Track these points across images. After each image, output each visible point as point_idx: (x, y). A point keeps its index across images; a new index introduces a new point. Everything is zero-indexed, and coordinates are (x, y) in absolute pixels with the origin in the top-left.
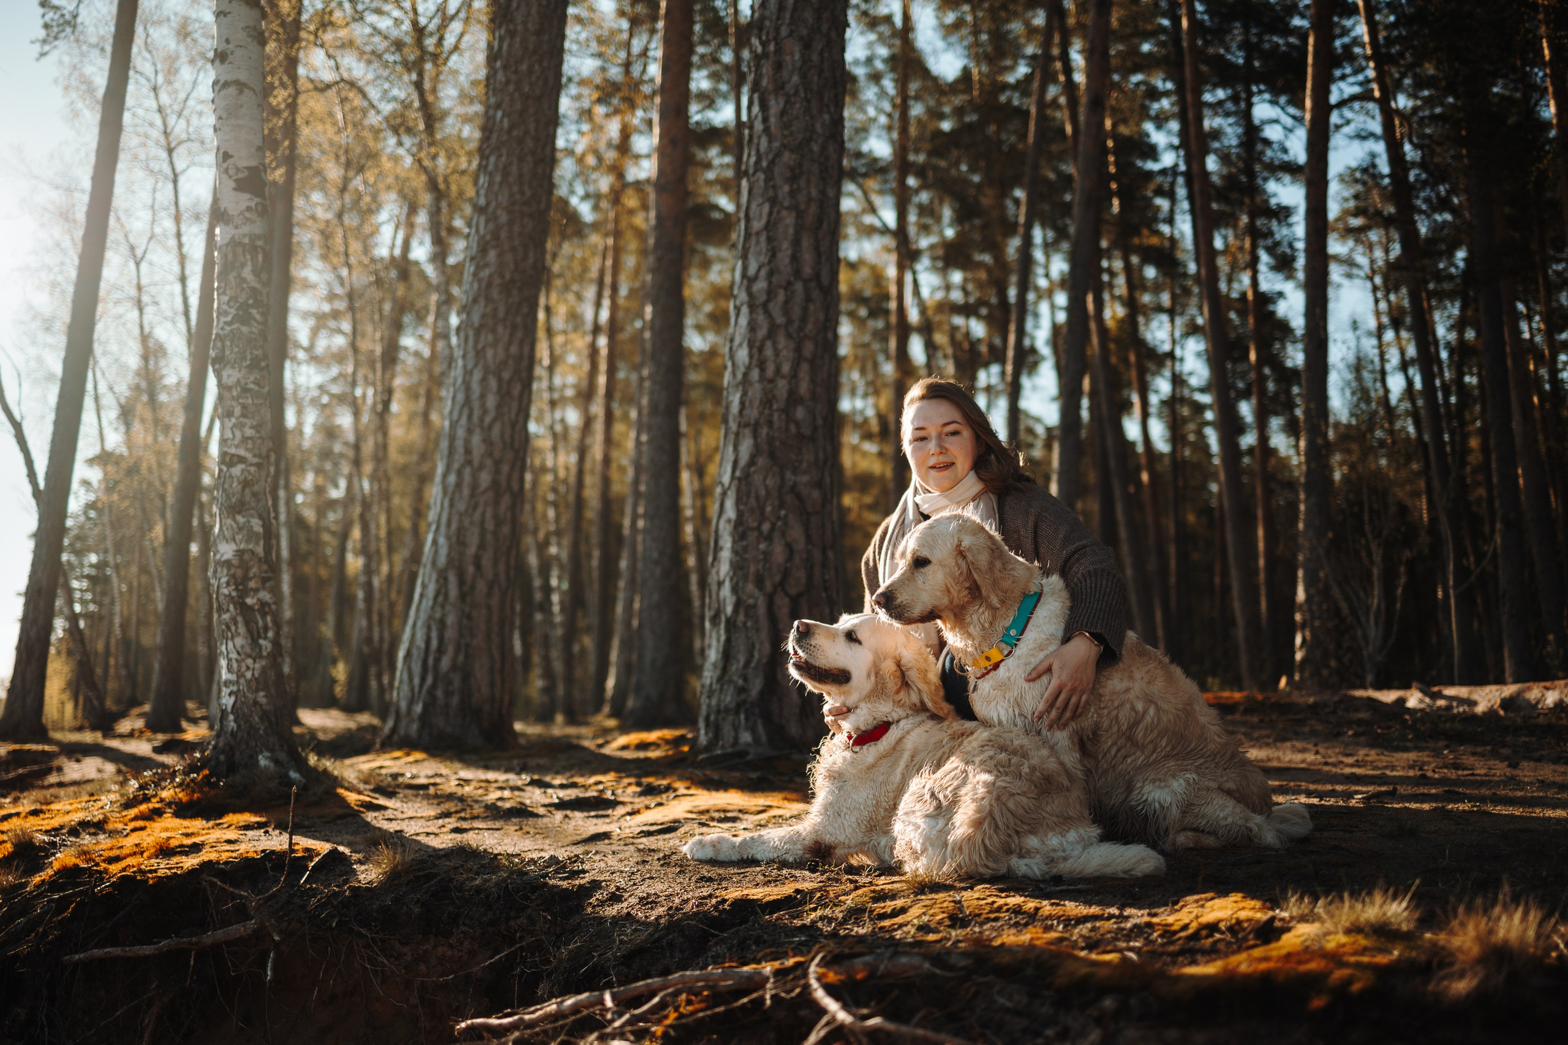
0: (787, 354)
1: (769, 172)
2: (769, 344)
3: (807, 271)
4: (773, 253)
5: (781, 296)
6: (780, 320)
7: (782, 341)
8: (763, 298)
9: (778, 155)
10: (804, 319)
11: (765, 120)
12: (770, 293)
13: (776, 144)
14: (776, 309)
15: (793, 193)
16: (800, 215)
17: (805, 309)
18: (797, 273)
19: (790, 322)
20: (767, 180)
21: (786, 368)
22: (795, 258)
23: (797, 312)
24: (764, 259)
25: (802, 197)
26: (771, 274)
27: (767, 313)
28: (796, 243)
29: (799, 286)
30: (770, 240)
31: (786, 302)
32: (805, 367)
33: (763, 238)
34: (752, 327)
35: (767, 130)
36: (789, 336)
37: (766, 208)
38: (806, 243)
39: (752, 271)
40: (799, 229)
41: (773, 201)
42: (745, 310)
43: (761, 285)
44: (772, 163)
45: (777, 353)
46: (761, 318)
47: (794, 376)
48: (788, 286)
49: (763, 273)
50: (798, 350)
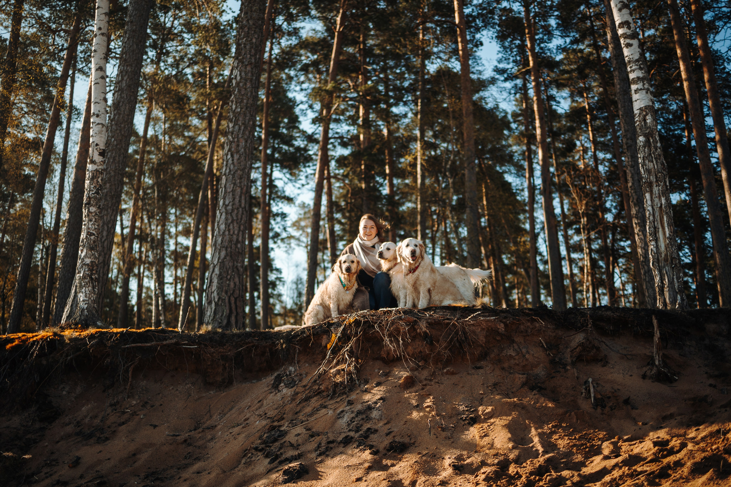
0: (236, 228)
1: (233, 175)
2: (231, 225)
3: (243, 205)
4: (234, 199)
5: (236, 211)
6: (235, 218)
7: (235, 224)
8: (230, 211)
9: (236, 171)
10: (241, 219)
11: (233, 160)
12: (233, 210)
13: (236, 168)
14: (234, 215)
15: (240, 183)
16: (242, 189)
17: (242, 216)
18: (240, 205)
19: (238, 219)
20: (233, 178)
21: (236, 232)
22: (240, 201)
23: (240, 217)
24: (231, 200)
25: (242, 184)
26: (233, 205)
27: (231, 215)
28: (240, 197)
29: (240, 209)
30: (233, 195)
31: (237, 213)
32: (241, 233)
33: (231, 194)
34: (226, 219)
35: (233, 163)
36: (237, 223)
37: (232, 185)
38: (243, 197)
39: (227, 203)
40: (241, 193)
41: (235, 184)
42: (224, 214)
43: (230, 207)
44: (234, 173)
45: (234, 228)
46: (229, 217)
47: (238, 235)
48: (238, 209)
49: (231, 204)
50: (239, 227)
